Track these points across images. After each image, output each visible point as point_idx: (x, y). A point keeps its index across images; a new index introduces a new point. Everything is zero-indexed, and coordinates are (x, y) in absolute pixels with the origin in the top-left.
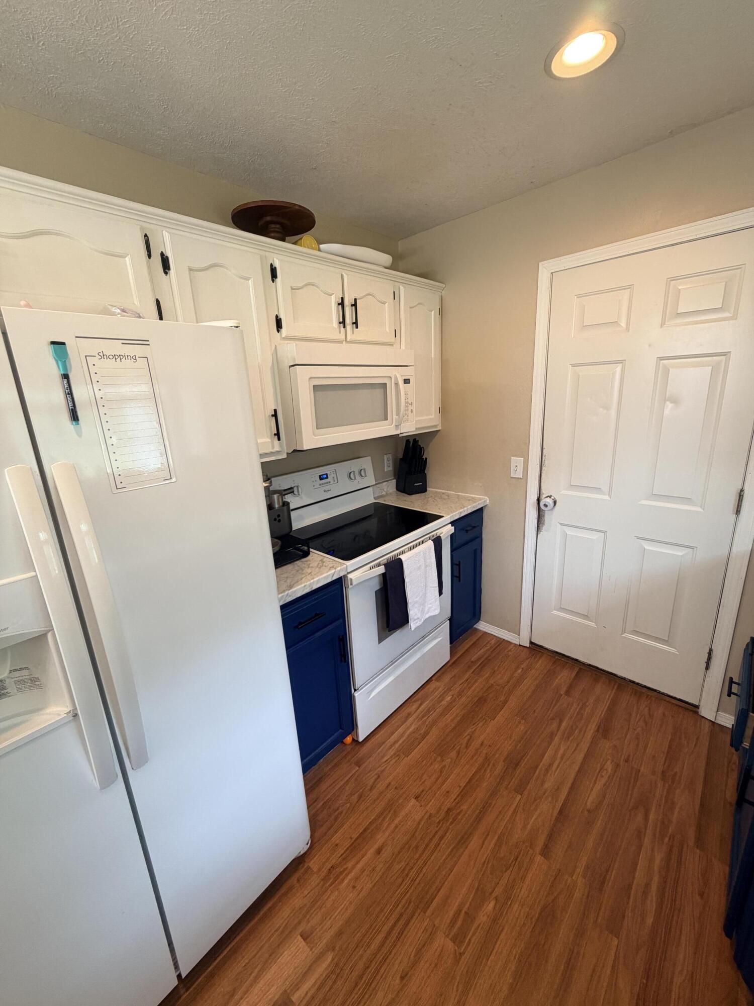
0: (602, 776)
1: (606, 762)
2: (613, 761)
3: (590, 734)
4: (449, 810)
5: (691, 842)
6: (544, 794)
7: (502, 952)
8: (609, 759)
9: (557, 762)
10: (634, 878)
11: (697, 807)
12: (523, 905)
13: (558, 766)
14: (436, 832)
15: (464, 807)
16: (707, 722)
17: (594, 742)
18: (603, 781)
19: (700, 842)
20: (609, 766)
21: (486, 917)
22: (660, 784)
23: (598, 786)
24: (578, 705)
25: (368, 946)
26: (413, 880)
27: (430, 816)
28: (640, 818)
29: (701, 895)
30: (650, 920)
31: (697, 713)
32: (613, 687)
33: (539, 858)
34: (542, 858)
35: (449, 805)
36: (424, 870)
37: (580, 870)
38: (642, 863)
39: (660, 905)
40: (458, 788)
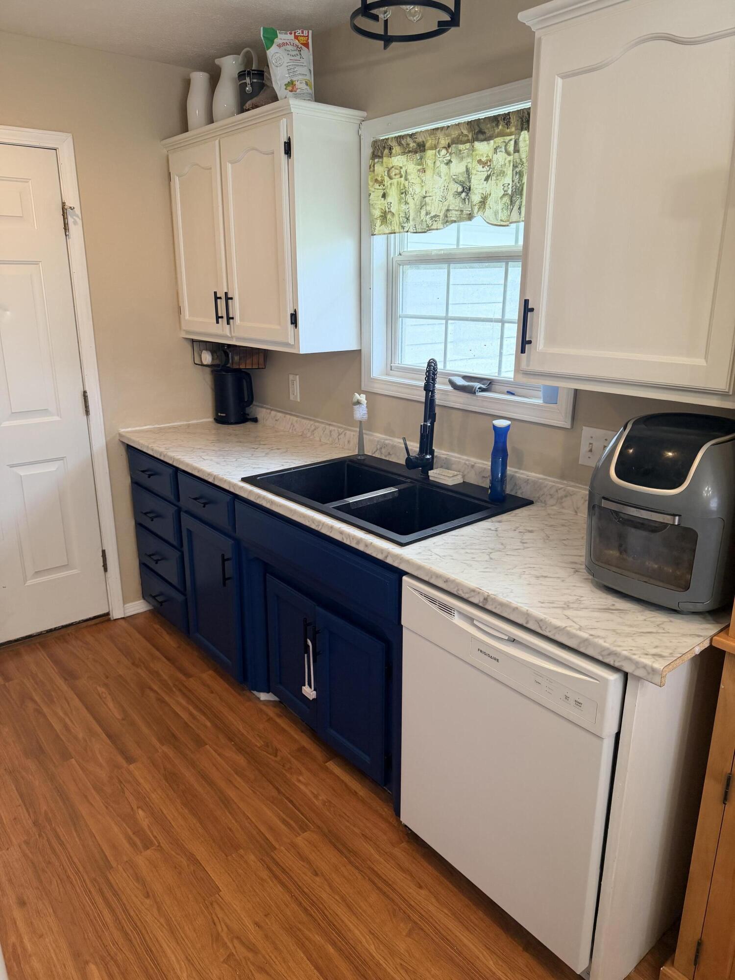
0: (105, 698)
1: (97, 689)
2: (99, 685)
3: (64, 687)
4: (35, 823)
5: (183, 678)
6: (86, 741)
7: (174, 816)
8: (96, 687)
9: (67, 720)
10: (183, 719)
11: (167, 662)
12: (155, 790)
13: (72, 721)
14: (48, 840)
15: (44, 808)
16: (121, 621)
17: (74, 688)
18: (109, 698)
19: (188, 675)
20: (101, 689)
21: (146, 820)
22: (139, 671)
23: (111, 705)
24: (29, 679)
25: (105, 925)
26: (78, 872)
27: (27, 843)
28: (152, 694)
29: (212, 692)
30: (209, 724)
31: (109, 620)
32: (38, 648)
33: (132, 767)
34: (133, 765)
35: (30, 822)
36: (76, 860)
37: (158, 745)
38: (178, 710)
39: (204, 714)
40: (20, 807)
